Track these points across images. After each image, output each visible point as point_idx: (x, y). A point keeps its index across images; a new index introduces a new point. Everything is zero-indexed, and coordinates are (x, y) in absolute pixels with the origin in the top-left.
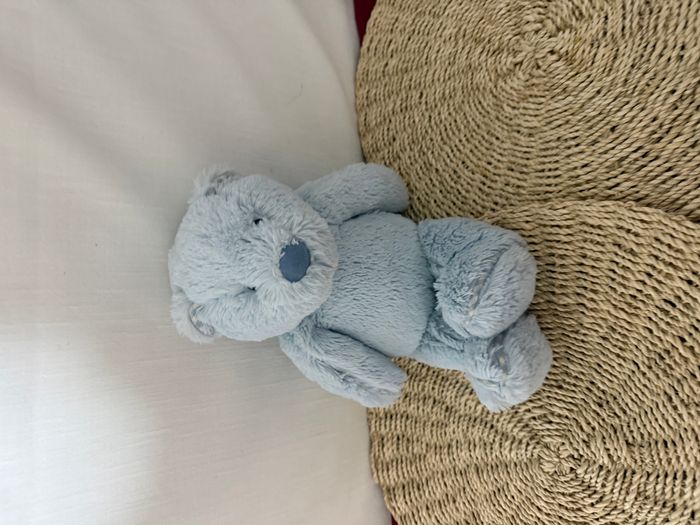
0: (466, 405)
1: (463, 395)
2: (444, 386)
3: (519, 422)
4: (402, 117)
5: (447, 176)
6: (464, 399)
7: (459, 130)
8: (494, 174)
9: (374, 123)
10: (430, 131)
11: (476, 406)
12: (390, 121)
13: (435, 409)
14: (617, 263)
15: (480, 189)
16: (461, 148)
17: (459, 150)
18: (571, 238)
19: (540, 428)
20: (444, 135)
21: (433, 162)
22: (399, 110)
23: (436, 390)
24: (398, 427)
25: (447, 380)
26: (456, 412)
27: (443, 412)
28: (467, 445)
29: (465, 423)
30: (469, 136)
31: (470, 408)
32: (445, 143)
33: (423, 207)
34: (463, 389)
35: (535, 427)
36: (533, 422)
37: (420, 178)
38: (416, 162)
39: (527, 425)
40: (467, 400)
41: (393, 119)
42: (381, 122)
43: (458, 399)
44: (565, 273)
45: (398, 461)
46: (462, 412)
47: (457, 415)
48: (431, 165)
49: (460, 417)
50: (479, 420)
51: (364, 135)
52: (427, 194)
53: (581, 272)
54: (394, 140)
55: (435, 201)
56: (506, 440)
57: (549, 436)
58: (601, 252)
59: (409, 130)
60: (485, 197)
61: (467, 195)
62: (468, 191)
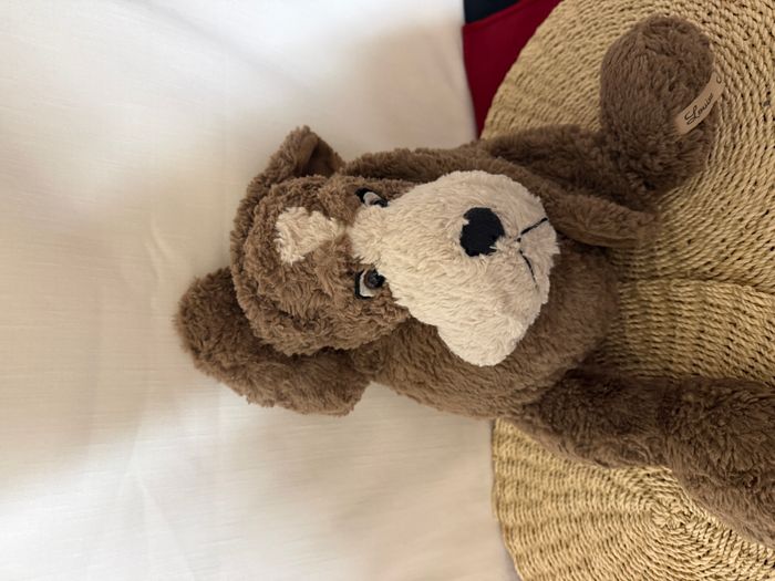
14: (732, 341)
18: (692, 314)
24: (518, 472)
44: (684, 345)
45: (517, 504)
53: (699, 345)
58: (718, 329)
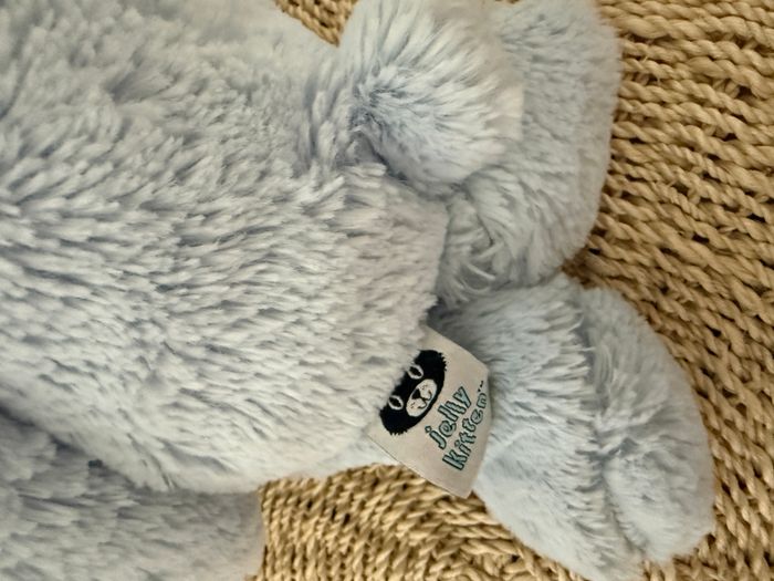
3: (412, 508)
19: (463, 521)
28: (287, 558)
35: (449, 520)
36: (444, 508)
39: (429, 516)
56: (379, 550)
57: (483, 541)
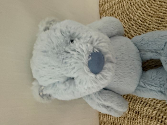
0: (146, 111)
1: (145, 107)
2: (135, 103)
4: (118, 5)
5: (139, 21)
6: (145, 109)
7: (145, 4)
8: (164, 16)
9: (107, 8)
10: (131, 7)
11: (153, 112)
12: (113, 7)
13: (130, 113)
15: (157, 23)
16: (146, 10)
17: (145, 11)
20: (138, 7)
21: (132, 17)
22: (117, 3)
23: (131, 105)
25: (137, 100)
26: (141, 114)
27: (134, 113)
29: (147, 119)
30: (150, 5)
31: (149, 113)
32: (138, 10)
33: (128, 33)
34: (145, 104)
37: (126, 24)
38: (124, 18)
40: (148, 109)
41: (114, 7)
42: (109, 8)
43: (142, 108)
46: (144, 114)
47: (142, 115)
48: (131, 18)
49: (143, 116)
50: (154, 118)
51: (102, 14)
52: (129, 29)
54: (114, 13)
55: (133, 31)
59: (121, 9)
60: (159, 25)
61: (149, 26)
62: (149, 25)
